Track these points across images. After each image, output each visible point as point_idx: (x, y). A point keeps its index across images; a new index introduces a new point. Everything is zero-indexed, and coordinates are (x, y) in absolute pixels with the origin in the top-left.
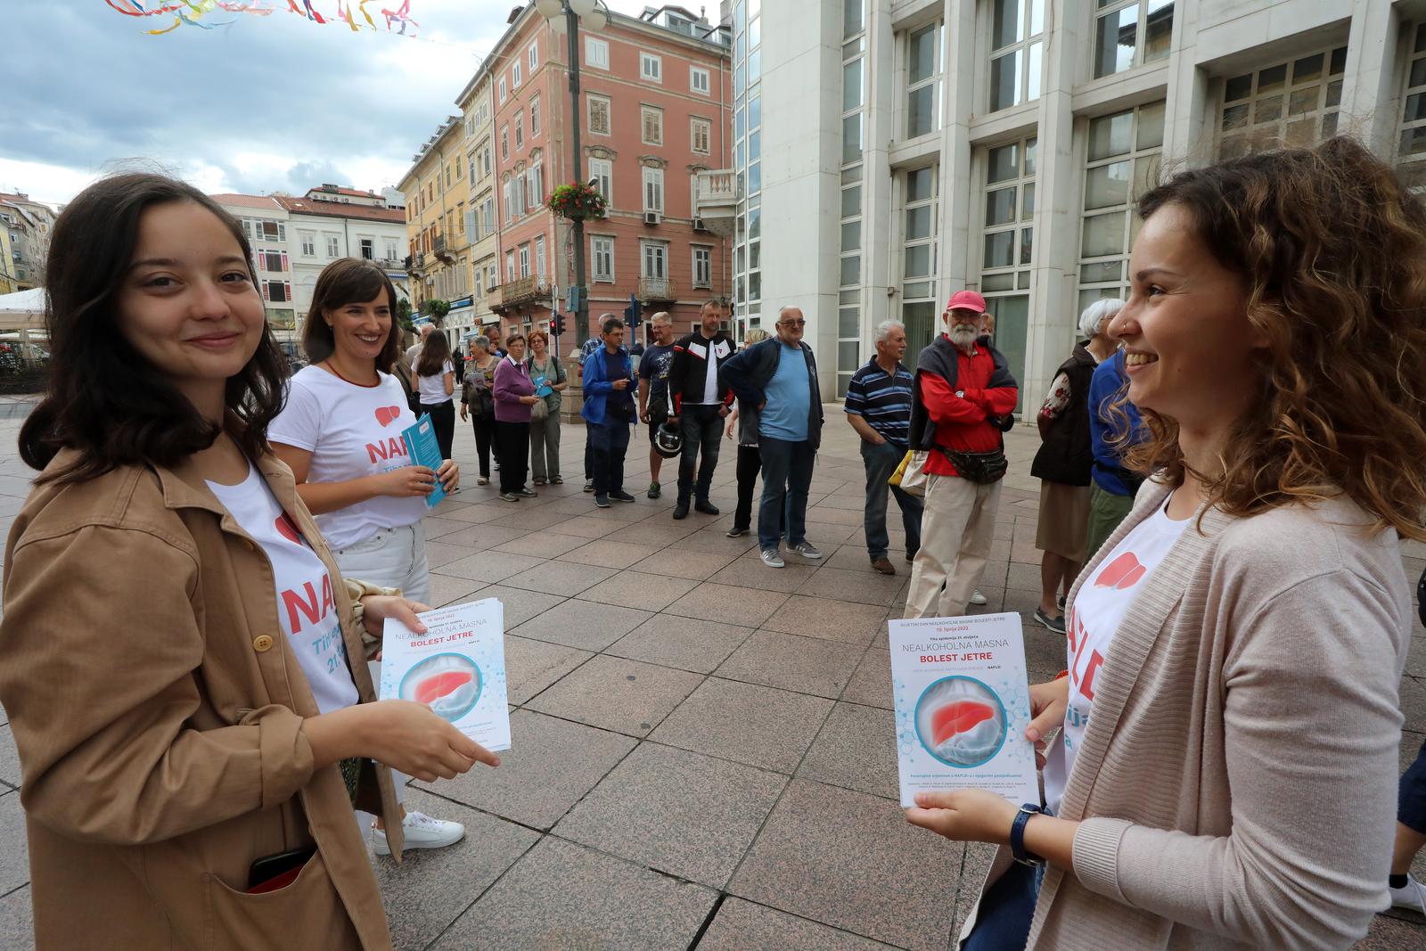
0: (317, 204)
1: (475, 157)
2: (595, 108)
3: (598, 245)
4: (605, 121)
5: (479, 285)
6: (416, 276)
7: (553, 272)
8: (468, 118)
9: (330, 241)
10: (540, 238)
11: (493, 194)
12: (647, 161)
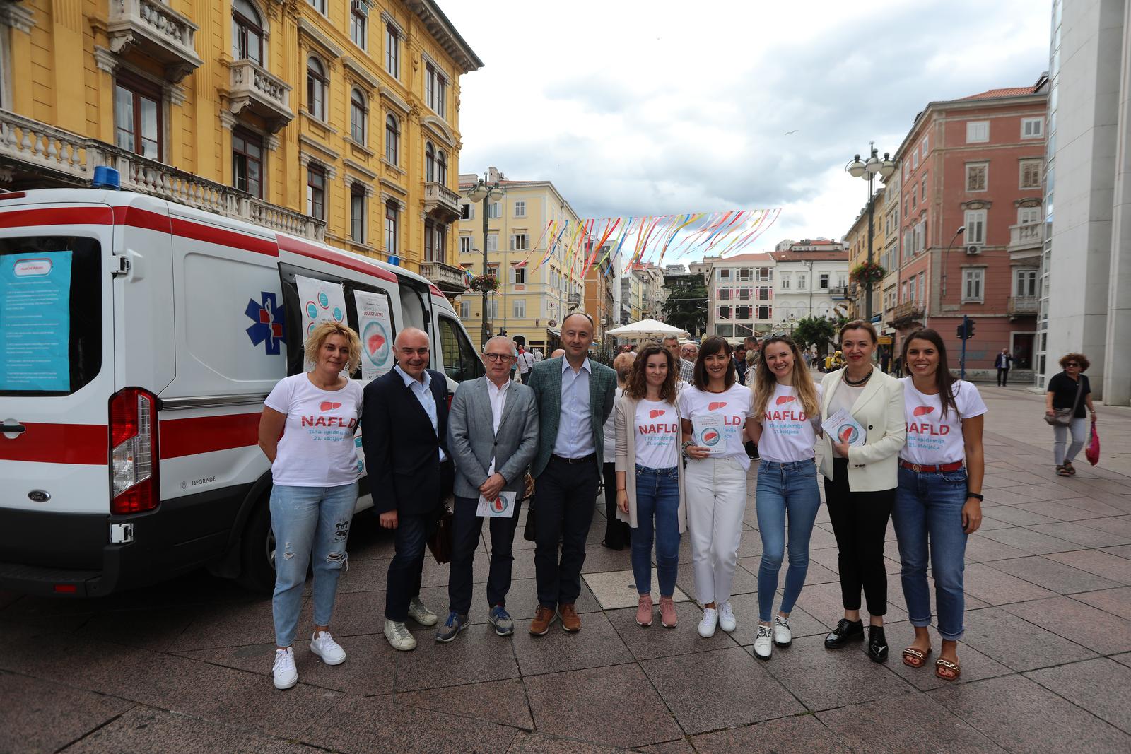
0: (795, 254)
1: (889, 217)
2: (973, 173)
3: (970, 275)
4: (982, 181)
5: (886, 306)
6: (850, 300)
7: (928, 298)
8: (888, 189)
9: (800, 277)
10: (921, 273)
11: (897, 242)
12: (1022, 204)
